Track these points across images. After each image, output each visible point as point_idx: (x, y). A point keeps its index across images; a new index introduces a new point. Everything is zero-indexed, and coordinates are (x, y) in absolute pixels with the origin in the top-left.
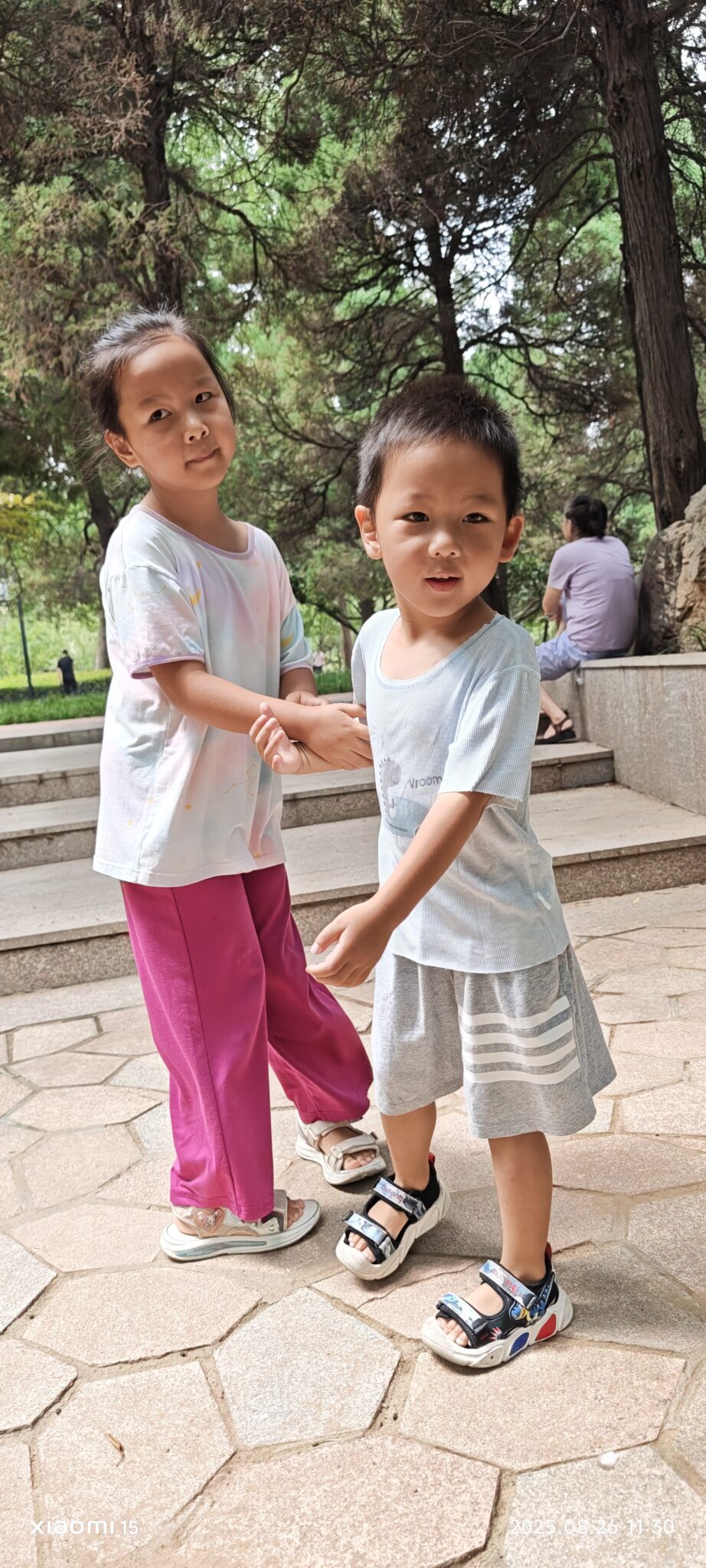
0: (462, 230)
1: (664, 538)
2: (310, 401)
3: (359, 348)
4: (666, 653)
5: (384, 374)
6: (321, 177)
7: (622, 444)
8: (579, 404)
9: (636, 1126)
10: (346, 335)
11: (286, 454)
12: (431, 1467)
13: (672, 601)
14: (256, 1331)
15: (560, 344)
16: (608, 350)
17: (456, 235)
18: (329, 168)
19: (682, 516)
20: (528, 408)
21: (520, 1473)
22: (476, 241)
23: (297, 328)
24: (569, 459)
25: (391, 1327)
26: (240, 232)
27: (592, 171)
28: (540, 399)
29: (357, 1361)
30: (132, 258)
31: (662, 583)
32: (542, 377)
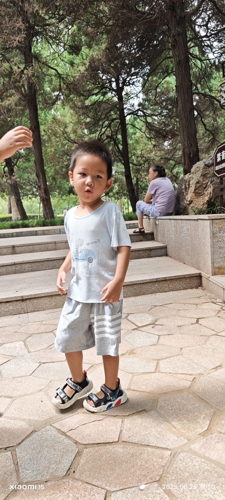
0: (127, 78)
1: (185, 178)
2: (77, 130)
3: (93, 114)
4: (184, 215)
5: (101, 123)
6: (82, 60)
7: (175, 148)
8: (161, 135)
9: (163, 370)
10: (89, 110)
11: (69, 147)
12: (84, 490)
13: (186, 199)
14: (31, 441)
15: (156, 116)
16: (171, 118)
17: (125, 80)
18: (85, 57)
19: (190, 172)
20: (146, 135)
21: (113, 492)
22: (131, 82)
23: (73, 107)
24: (159, 152)
25: (76, 440)
26: (55, 76)
27: (167, 62)
28: (150, 133)
29: (64, 452)
30: (19, 82)
31: (183, 193)
32: (150, 126)
